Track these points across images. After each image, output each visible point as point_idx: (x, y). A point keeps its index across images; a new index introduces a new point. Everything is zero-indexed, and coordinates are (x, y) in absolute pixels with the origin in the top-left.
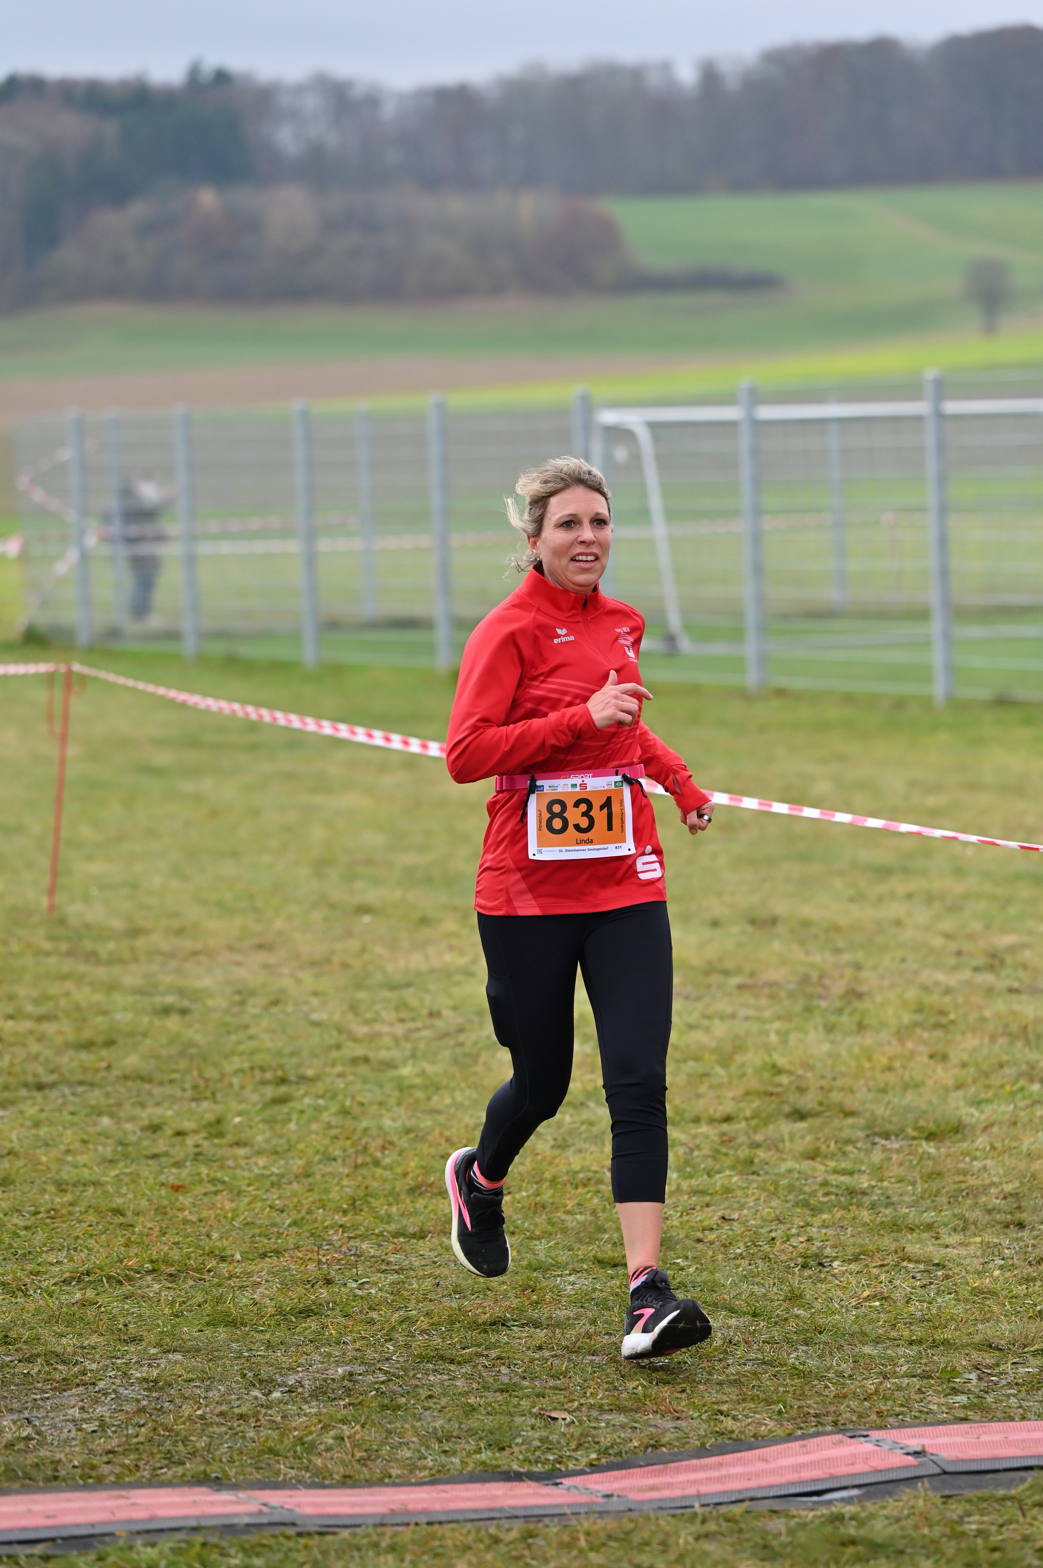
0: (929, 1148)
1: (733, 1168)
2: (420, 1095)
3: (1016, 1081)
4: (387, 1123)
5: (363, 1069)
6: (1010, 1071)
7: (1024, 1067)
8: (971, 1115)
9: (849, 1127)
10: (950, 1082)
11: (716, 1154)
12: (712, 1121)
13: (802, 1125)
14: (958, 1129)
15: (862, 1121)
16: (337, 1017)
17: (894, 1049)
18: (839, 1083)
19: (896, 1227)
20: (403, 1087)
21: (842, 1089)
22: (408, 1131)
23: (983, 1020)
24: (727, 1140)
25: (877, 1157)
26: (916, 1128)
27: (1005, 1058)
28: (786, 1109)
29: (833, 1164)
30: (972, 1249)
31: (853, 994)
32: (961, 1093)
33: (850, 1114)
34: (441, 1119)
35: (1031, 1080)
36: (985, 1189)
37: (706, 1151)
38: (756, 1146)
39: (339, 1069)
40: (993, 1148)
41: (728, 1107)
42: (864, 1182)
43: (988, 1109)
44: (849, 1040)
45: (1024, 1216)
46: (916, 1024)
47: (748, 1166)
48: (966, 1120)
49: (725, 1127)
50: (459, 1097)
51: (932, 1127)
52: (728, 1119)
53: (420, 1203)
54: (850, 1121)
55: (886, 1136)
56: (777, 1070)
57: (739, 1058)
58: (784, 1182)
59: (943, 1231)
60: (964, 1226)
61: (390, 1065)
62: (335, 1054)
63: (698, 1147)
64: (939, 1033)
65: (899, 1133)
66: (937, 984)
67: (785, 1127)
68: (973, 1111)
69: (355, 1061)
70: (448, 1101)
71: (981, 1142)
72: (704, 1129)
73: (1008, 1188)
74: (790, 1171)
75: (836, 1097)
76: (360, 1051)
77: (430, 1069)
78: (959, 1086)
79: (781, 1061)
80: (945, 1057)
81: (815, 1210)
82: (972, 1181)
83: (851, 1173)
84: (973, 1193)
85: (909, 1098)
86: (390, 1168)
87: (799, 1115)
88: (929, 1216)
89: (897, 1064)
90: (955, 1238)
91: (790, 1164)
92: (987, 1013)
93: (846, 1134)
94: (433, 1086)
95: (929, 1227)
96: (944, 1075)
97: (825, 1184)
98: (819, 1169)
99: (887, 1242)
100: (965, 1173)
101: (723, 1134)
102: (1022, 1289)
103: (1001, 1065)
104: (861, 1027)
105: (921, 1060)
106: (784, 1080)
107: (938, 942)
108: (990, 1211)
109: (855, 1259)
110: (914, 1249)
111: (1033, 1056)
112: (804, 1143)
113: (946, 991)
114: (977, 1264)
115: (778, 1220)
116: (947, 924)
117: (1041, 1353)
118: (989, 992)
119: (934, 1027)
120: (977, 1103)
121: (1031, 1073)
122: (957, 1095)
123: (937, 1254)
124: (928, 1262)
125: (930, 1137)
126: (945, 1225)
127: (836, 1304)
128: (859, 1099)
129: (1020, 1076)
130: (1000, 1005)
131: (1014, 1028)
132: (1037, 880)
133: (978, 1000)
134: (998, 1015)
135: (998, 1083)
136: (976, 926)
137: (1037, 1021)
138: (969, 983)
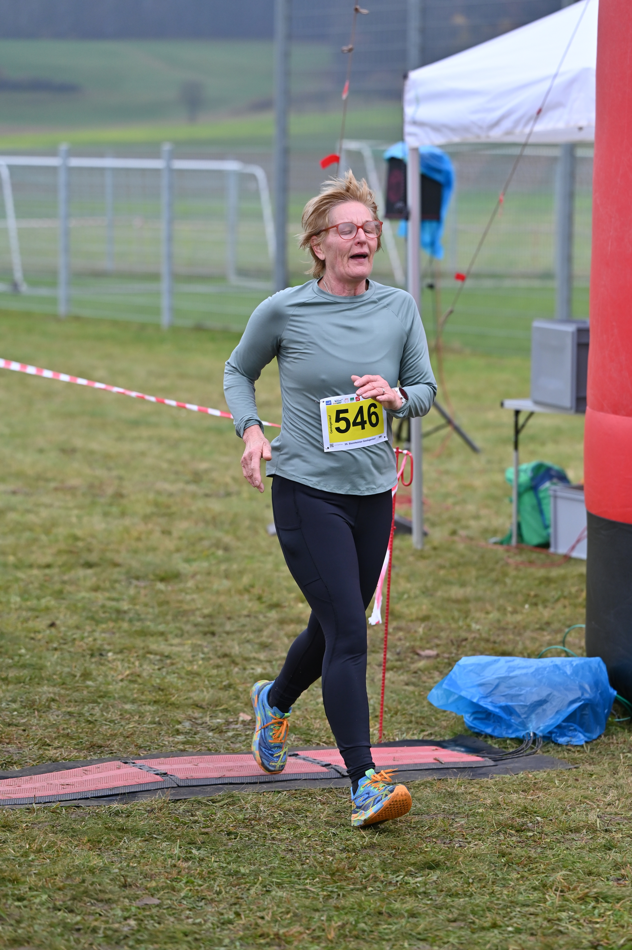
0: (162, 586)
1: (51, 595)
3: (210, 549)
7: (214, 541)
8: (184, 567)
9: (116, 574)
10: (173, 548)
11: (42, 587)
12: (40, 567)
13: (90, 572)
14: (177, 576)
15: (123, 570)
17: (142, 527)
18: (111, 547)
19: (144, 633)
21: (113, 551)
23: (191, 512)
24: (48, 579)
25: (132, 591)
26: (154, 575)
27: (204, 534)
28: (82, 561)
29: (108, 594)
30: (186, 648)
31: (119, 495)
32: (179, 555)
33: (116, 565)
35: (218, 548)
36: (193, 612)
37: (36, 585)
38: (64, 582)
40: (197, 588)
41: (48, 559)
42: (125, 606)
43: (194, 565)
44: (117, 522)
45: (215, 629)
46: (154, 514)
47: (59, 595)
48: (182, 570)
49: (47, 571)
51: (164, 574)
52: (48, 566)
54: (117, 570)
55: (137, 578)
56: (76, 538)
57: (55, 531)
58: (80, 605)
59: (170, 636)
60: (181, 634)
63: (32, 582)
64: (166, 519)
65: (145, 577)
66: (165, 490)
67: (81, 572)
68: (186, 565)
71: (190, 584)
72: (35, 572)
73: (206, 611)
74: (83, 598)
75: (109, 555)
78: (178, 550)
79: (79, 533)
80: (170, 533)
81: (98, 622)
82: (186, 607)
83: (117, 600)
84: (187, 614)
85: (150, 557)
87: (89, 565)
88: (162, 628)
89: (143, 537)
90: (176, 641)
91: (83, 594)
92: (194, 508)
93: (115, 576)
95: (162, 634)
96: (169, 544)
97: (103, 606)
98: (100, 597)
99: (139, 642)
100: (181, 602)
101: (46, 575)
102: (215, 672)
103: (201, 539)
104: (123, 514)
105: (157, 535)
106: (80, 544)
107: (165, 466)
108: (196, 625)
109: (121, 652)
110: (153, 647)
111: (218, 534)
112: (92, 582)
113: (171, 495)
114: (189, 656)
115: (77, 627)
116: (170, 455)
117: (226, 711)
118: (194, 496)
119: (164, 515)
120: (188, 561)
121: (218, 544)
122: (177, 556)
123: (167, 650)
124: (162, 655)
125: (162, 580)
126: (171, 633)
127: (110, 679)
128: (122, 557)
129: (211, 546)
130: (200, 504)
131: (208, 517)
132: (220, 431)
133: (188, 500)
134: (199, 510)
135: (200, 549)
136: (187, 457)
137: (221, 513)
138: (183, 490)
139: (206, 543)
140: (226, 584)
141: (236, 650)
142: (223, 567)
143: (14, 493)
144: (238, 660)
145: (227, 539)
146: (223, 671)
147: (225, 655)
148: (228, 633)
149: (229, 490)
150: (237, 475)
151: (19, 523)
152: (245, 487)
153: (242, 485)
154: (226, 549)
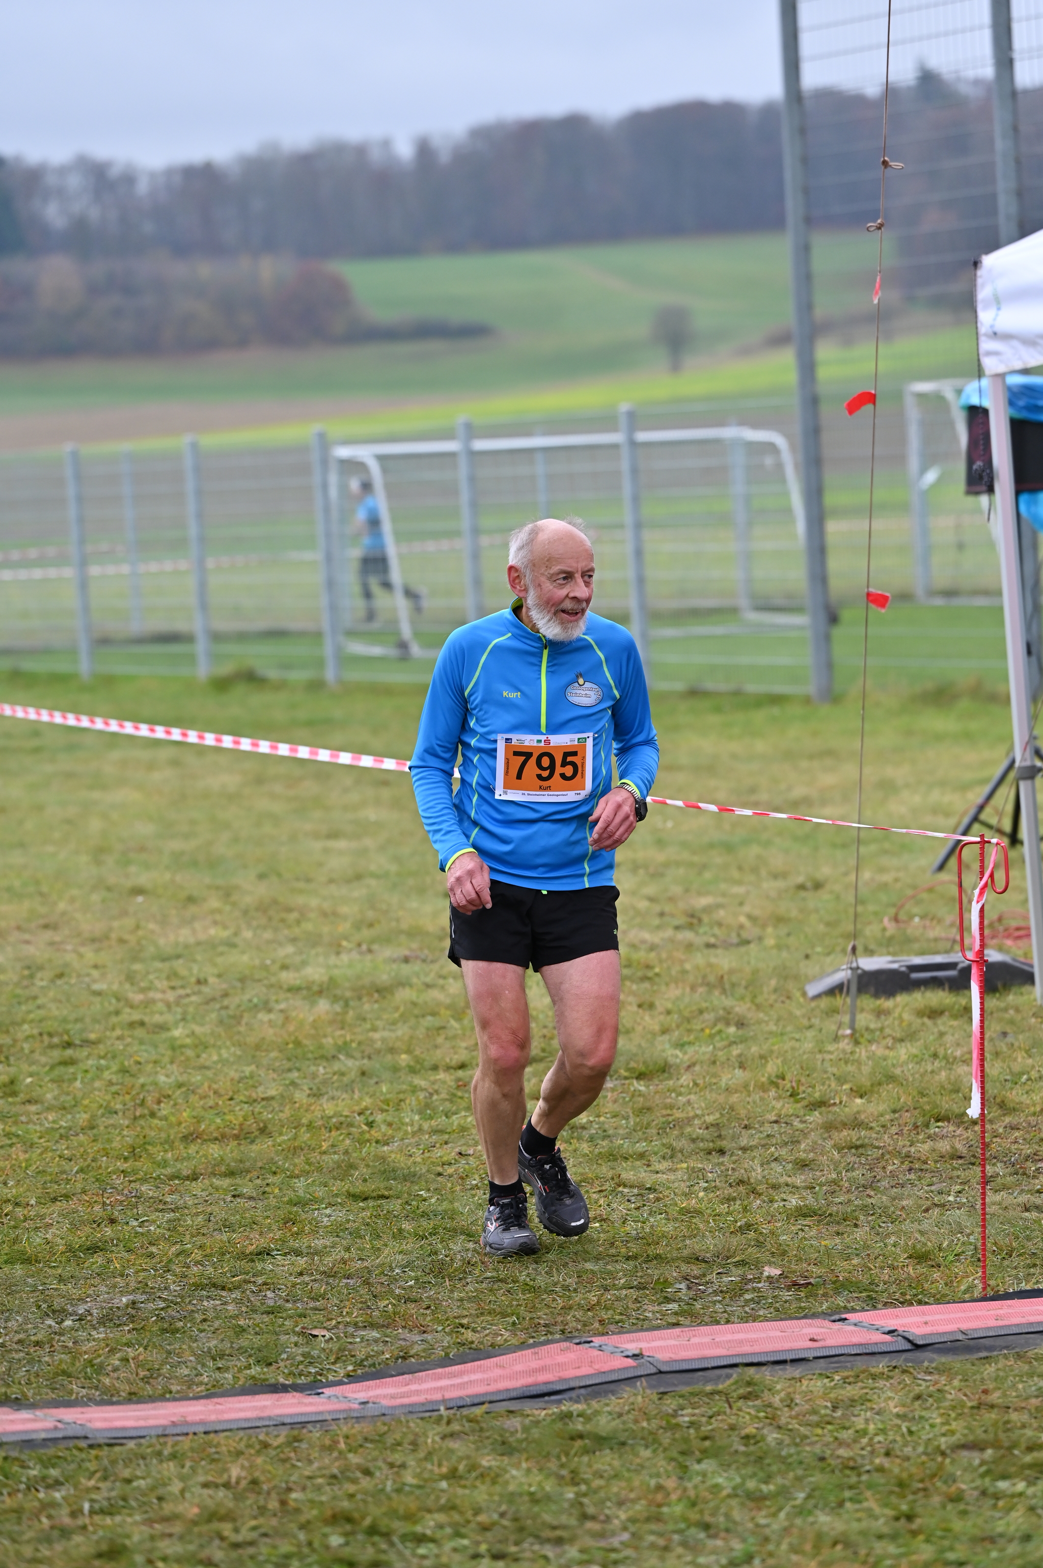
0: (640, 1086)
2: (190, 1053)
3: (715, 1025)
4: (162, 1079)
5: (139, 1032)
6: (709, 1017)
7: (721, 1012)
8: (676, 1056)
10: (657, 1028)
11: (452, 1098)
12: (448, 1068)
14: (664, 1069)
16: (115, 987)
19: (612, 1156)
20: (175, 1047)
22: (180, 1086)
23: (684, 972)
24: (462, 1085)
26: (628, 1070)
27: (704, 1005)
30: (679, 1174)
32: (666, 1037)
34: (210, 1073)
35: (728, 1024)
36: (689, 1121)
37: (444, 1095)
39: (118, 1032)
40: (696, 1084)
41: (462, 1056)
43: (690, 1050)
45: (724, 1144)
48: (671, 1060)
49: (460, 1073)
50: (225, 1054)
51: (642, 1068)
52: (462, 1066)
53: (192, 1149)
59: (653, 1159)
60: (672, 1154)
61: (163, 1027)
62: (114, 1019)
63: (437, 1092)
64: (646, 985)
66: (643, 942)
68: (677, 1052)
69: (132, 1025)
70: (215, 1058)
71: (685, 1079)
72: (441, 1075)
73: (710, 1119)
76: (136, 1016)
77: (198, 1030)
78: (664, 1031)
80: (651, 1006)
82: (678, 1114)
84: (679, 1124)
86: (165, 1118)
88: (641, 1147)
90: (665, 1165)
92: (688, 966)
94: (201, 1045)
95: (642, 1156)
96: (652, 1022)
100: (671, 1107)
101: (458, 1080)
102: (724, 1208)
105: (633, 1008)
108: (693, 1141)
110: (628, 1175)
111: (728, 1002)
113: (651, 948)
114: (684, 1187)
116: (651, 889)
117: (742, 1263)
118: (689, 947)
119: (642, 979)
120: (680, 1045)
121: (727, 1018)
122: (663, 1039)
123: (649, 1179)
124: (641, 1186)
125: (640, 1076)
126: (656, 1154)
129: (717, 1020)
130: (699, 959)
131: (712, 979)
132: (729, 848)
133: (679, 955)
134: (697, 968)
135: (699, 1027)
136: (677, 890)
137: (731, 972)
138: (672, 940)
140: (741, 1076)
141: (757, 1173)
142: (736, 1051)
143: (406, 960)
144: (761, 1188)
145: (741, 1008)
146: (737, 1206)
147: (741, 1182)
148: (744, 1149)
149: (745, 935)
150: (757, 912)
151: (414, 1004)
152: (770, 930)
153: (764, 926)
154: (741, 1024)
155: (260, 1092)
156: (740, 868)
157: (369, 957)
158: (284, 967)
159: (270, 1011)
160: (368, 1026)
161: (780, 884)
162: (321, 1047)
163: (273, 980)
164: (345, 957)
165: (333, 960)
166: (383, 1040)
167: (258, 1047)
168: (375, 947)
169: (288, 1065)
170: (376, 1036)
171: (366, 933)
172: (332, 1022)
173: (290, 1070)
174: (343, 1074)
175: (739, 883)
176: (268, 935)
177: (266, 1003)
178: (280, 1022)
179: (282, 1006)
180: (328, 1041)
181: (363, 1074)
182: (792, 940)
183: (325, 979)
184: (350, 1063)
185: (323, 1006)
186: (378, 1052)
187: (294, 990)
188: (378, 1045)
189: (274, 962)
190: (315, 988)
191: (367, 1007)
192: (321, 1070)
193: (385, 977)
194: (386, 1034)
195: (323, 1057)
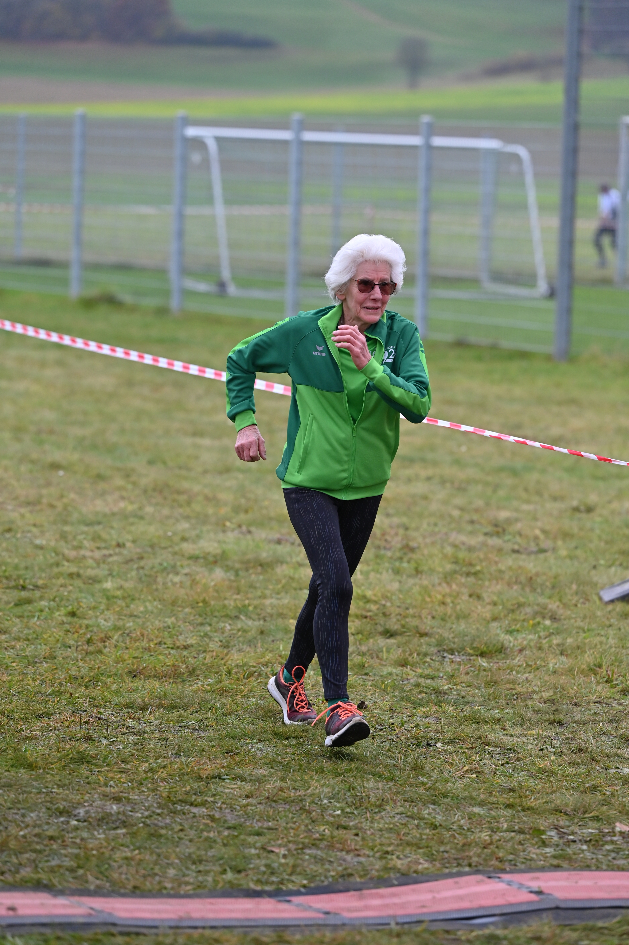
0: (483, 662)
2: (121, 603)
3: (534, 618)
4: (102, 622)
5: (78, 582)
7: (537, 607)
8: (508, 640)
9: (424, 645)
10: (488, 616)
13: (392, 641)
14: (501, 650)
15: (433, 640)
16: (53, 543)
17: (444, 589)
18: (411, 611)
19: (474, 719)
20: (108, 597)
21: (414, 616)
22: (117, 629)
23: (500, 571)
25: (448, 667)
26: (472, 648)
27: (522, 600)
28: (380, 629)
29: (419, 671)
30: (531, 739)
31: (408, 549)
32: (498, 624)
33: (423, 635)
34: (139, 621)
35: (544, 617)
36: (529, 695)
38: (363, 654)
39: (61, 581)
40: (529, 665)
42: (444, 685)
43: (520, 636)
44: (411, 581)
45: (561, 717)
46: (455, 572)
47: (361, 669)
48: (506, 644)
50: (149, 606)
51: (483, 647)
53: (138, 683)
54: (425, 640)
55: (451, 652)
56: (366, 600)
58: (389, 682)
59: (507, 724)
60: (523, 721)
61: (95, 580)
62: (56, 570)
64: (471, 579)
65: (461, 650)
66: (463, 543)
67: (382, 642)
68: (508, 637)
69: (71, 576)
70: (142, 609)
71: (518, 660)
73: (546, 695)
74: (391, 674)
75: (411, 621)
76: (73, 569)
77: (124, 584)
78: (495, 619)
79: (368, 594)
80: (479, 597)
81: (416, 705)
82: (519, 689)
83: (434, 678)
84: (522, 697)
85: (462, 626)
87: (389, 634)
88: (496, 713)
89: (448, 600)
90: (517, 731)
91: (390, 669)
92: (502, 567)
93: (424, 649)
94: (129, 597)
95: (498, 721)
96: (483, 610)
97: (418, 685)
98: (410, 674)
99: (470, 730)
100: (513, 682)
102: (572, 771)
103: (520, 605)
104: (418, 572)
105: (465, 597)
106: (373, 607)
107: (456, 513)
108: (536, 712)
109: (452, 742)
110: (491, 737)
111: (542, 600)
112: (397, 653)
113: (471, 549)
114: (535, 750)
115: (392, 710)
116: (459, 501)
117: (597, 819)
118: (500, 550)
119: (468, 574)
120: (510, 632)
121: (542, 612)
122: (495, 624)
123: (509, 742)
124: (503, 747)
125: (482, 655)
126: (508, 720)
127: (446, 775)
128: (427, 624)
129: (536, 614)
130: (509, 561)
131: (523, 579)
132: (514, 472)
133: (493, 556)
134: (510, 568)
135: (522, 617)
136: (480, 503)
137: (537, 574)
138: (484, 544)
139: (528, 610)
140: (564, 662)
141: (592, 744)
142: (556, 640)
143: (279, 542)
144: (598, 757)
145: (553, 605)
146: (583, 769)
147: (581, 750)
148: (578, 723)
149: (543, 545)
150: (547, 527)
151: (292, 578)
152: (560, 543)
153: (555, 539)
154: (554, 618)
155: (181, 641)
156: (526, 490)
157: (249, 537)
158: (184, 539)
159: (177, 574)
160: (259, 593)
161: (559, 505)
162: (225, 606)
163: (176, 548)
164: (231, 536)
165: (221, 536)
166: (273, 606)
167: (174, 603)
168: (253, 529)
169: (200, 620)
170: (268, 602)
171: (242, 517)
172: (230, 588)
173: (202, 624)
174: (245, 631)
175: (528, 502)
176: (166, 511)
177: (174, 567)
178: (188, 583)
179: (186, 570)
180: (231, 603)
181: (262, 632)
182: (578, 552)
183: (219, 551)
184: (250, 623)
185: (219, 574)
186: (271, 616)
187: (194, 558)
188: (269, 610)
189: (175, 534)
190: (211, 559)
191: (253, 577)
192: (228, 627)
193: (264, 555)
194: (274, 601)
195: (227, 616)
